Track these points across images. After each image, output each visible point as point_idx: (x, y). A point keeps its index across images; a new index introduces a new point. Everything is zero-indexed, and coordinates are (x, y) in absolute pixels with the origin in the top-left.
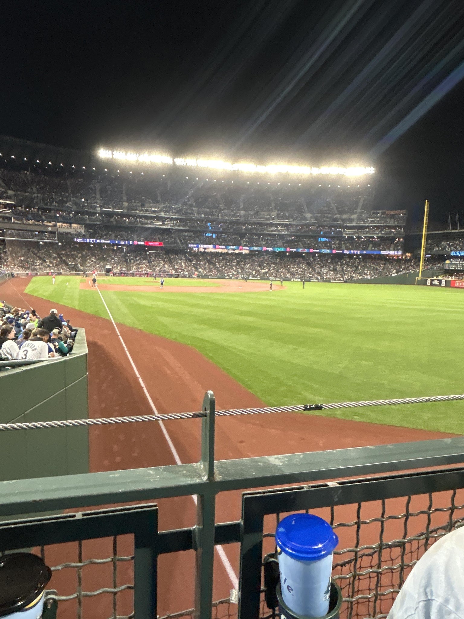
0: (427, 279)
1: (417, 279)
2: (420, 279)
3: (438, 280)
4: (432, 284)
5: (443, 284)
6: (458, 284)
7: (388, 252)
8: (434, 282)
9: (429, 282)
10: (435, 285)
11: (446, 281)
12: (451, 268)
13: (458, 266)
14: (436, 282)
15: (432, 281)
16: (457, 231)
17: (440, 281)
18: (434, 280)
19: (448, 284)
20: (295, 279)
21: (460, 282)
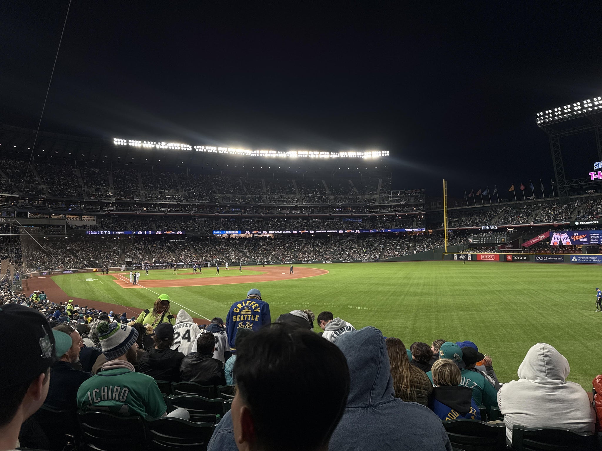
0: (453, 254)
1: (444, 254)
2: (446, 254)
3: (464, 255)
4: (458, 258)
5: (470, 258)
6: (483, 257)
7: (412, 229)
8: (461, 257)
9: (455, 256)
10: (462, 259)
11: (472, 255)
12: (474, 242)
13: (481, 240)
14: (463, 257)
15: (458, 255)
16: (474, 206)
17: (466, 256)
18: (460, 255)
19: (474, 258)
20: (326, 261)
21: (485, 255)
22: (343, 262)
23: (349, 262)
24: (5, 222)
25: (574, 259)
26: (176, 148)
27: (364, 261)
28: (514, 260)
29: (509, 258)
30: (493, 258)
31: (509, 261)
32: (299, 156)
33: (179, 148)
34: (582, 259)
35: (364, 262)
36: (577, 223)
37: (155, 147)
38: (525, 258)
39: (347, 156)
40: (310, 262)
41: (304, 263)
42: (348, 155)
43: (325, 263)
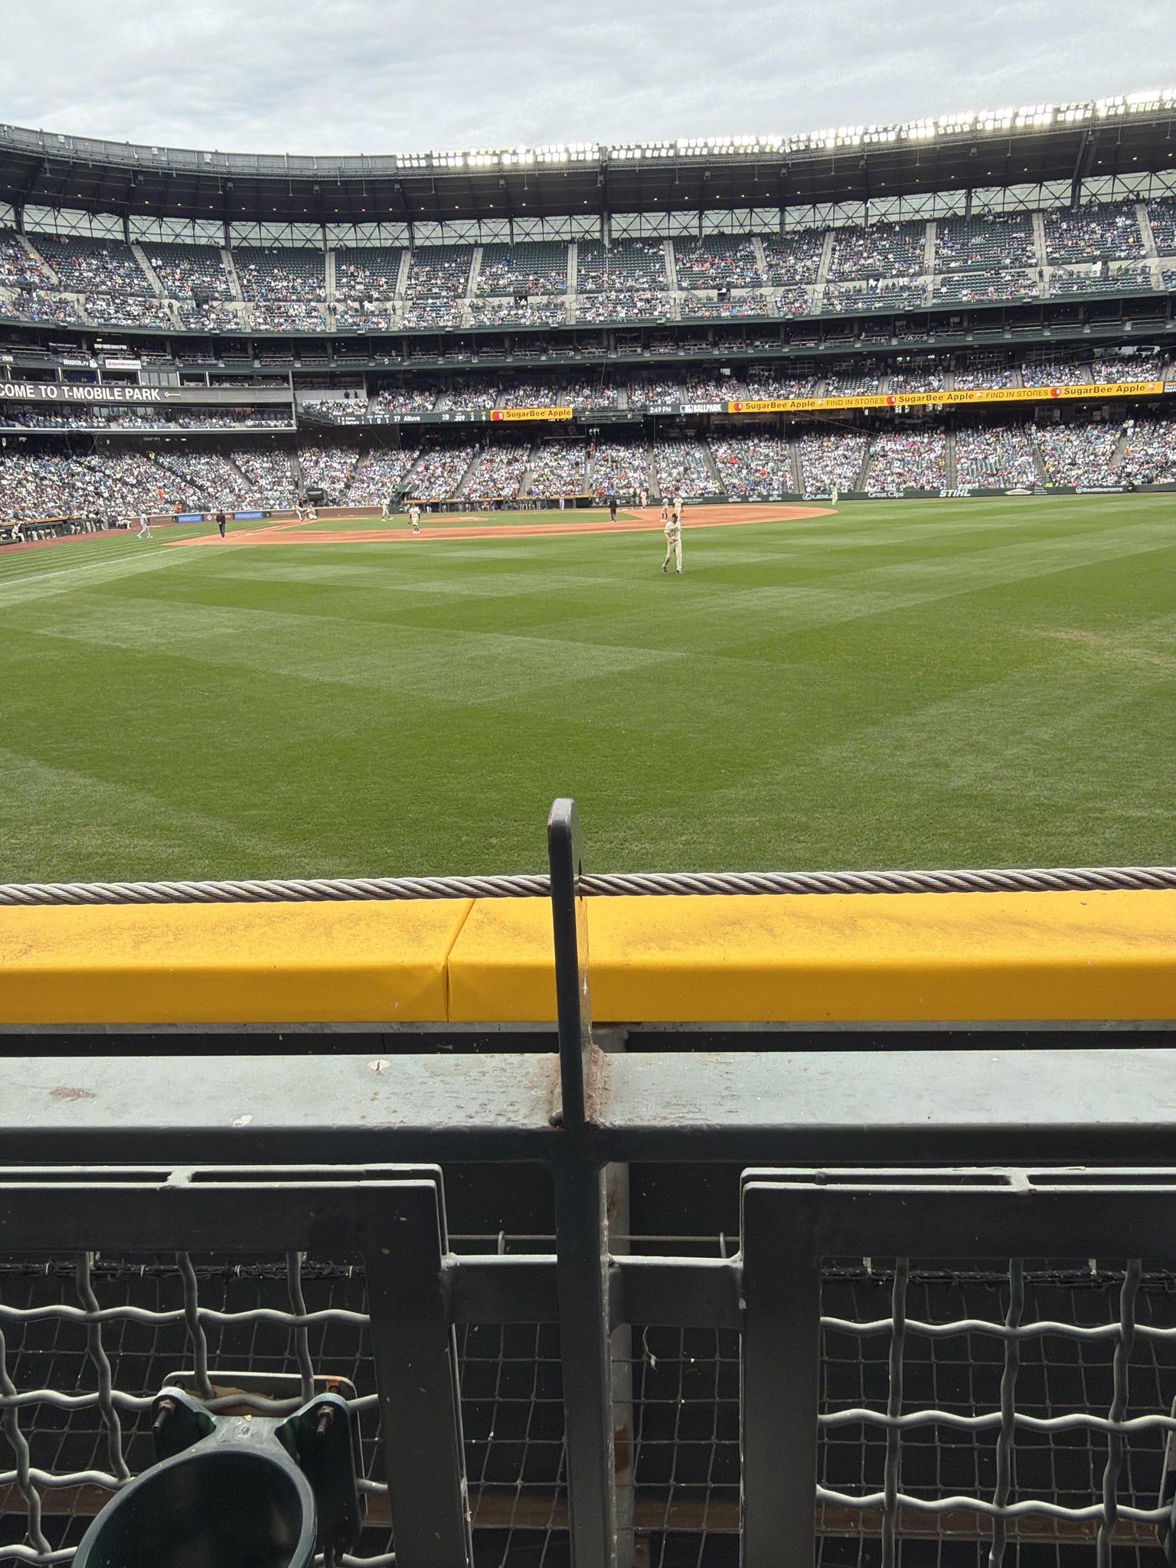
20: (950, 491)
22: (1009, 493)
23: (1029, 492)
24: (159, 399)
26: (556, 159)
27: (1085, 490)
32: (942, 131)
33: (564, 158)
35: (1083, 493)
37: (499, 163)
39: (1121, 111)
40: (896, 495)
41: (876, 498)
42: (1129, 102)
43: (947, 497)
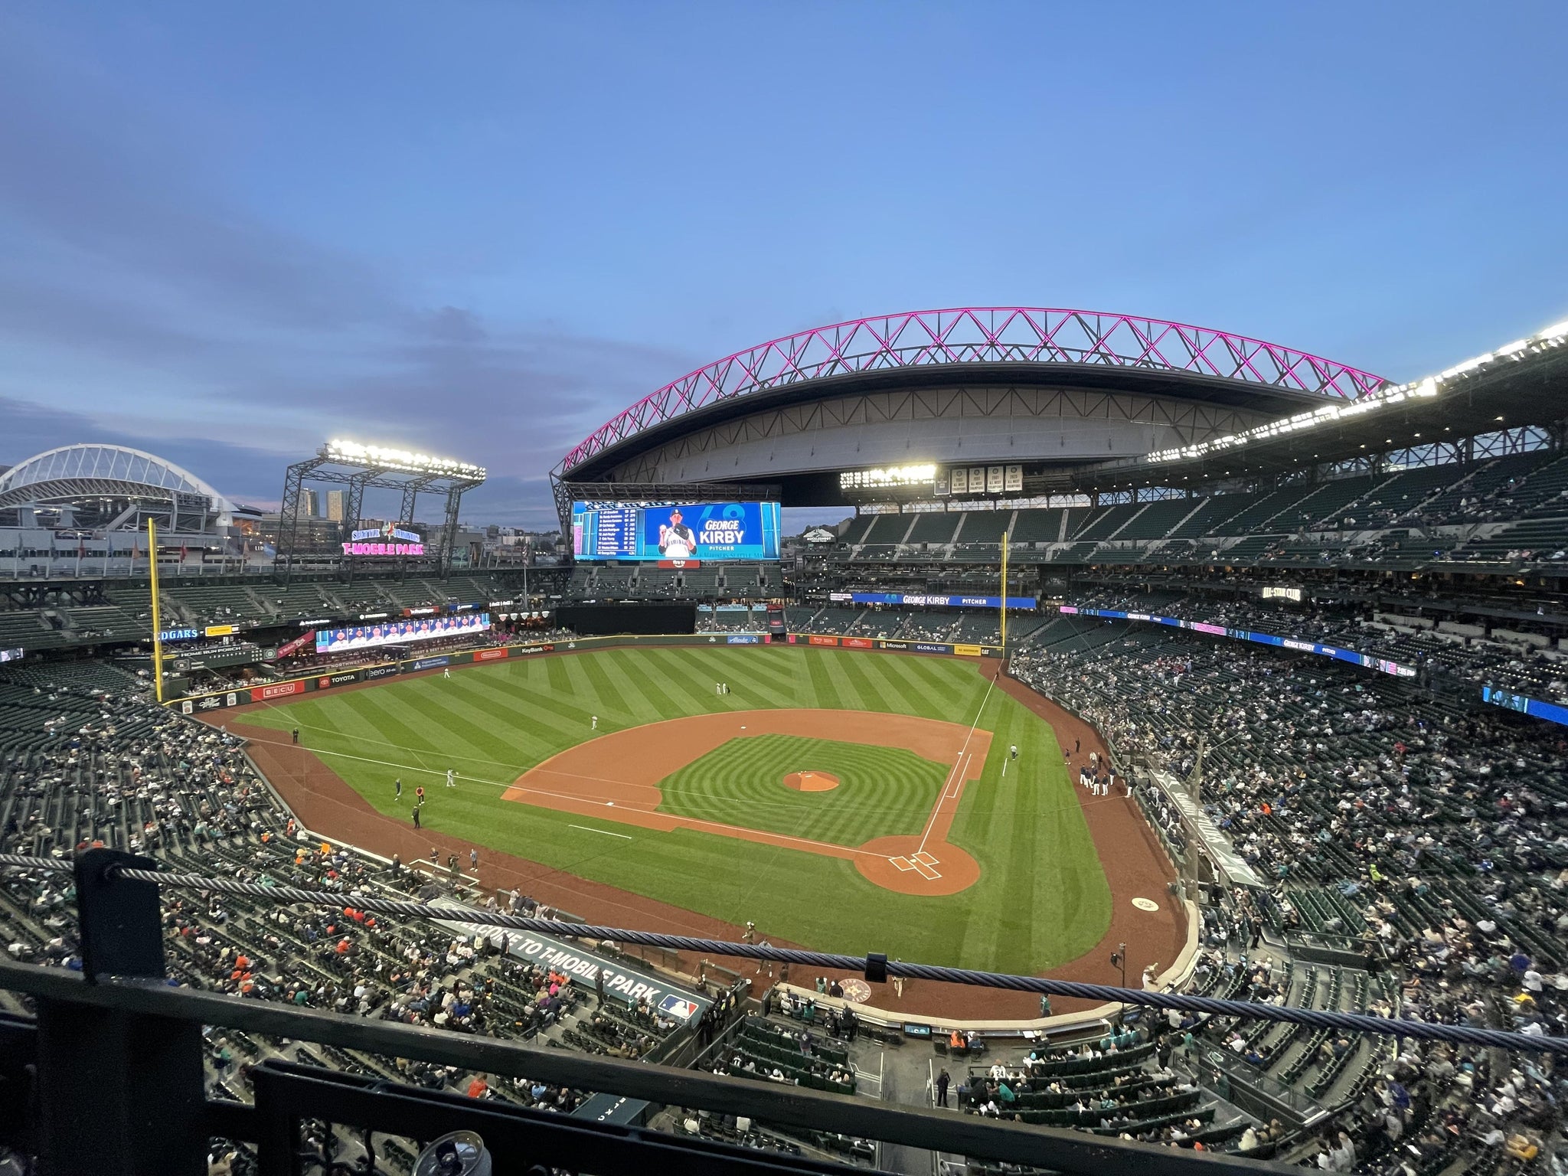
3: (215, 697)
4: (197, 709)
6: (269, 692)
8: (204, 705)
10: (208, 709)
11: (238, 694)
14: (213, 703)
15: (196, 702)
18: (203, 699)
21: (269, 687)
25: (418, 666)
28: (332, 685)
29: (325, 682)
30: (291, 689)
31: (326, 688)
34: (426, 664)
36: (362, 617)
38: (353, 677)
